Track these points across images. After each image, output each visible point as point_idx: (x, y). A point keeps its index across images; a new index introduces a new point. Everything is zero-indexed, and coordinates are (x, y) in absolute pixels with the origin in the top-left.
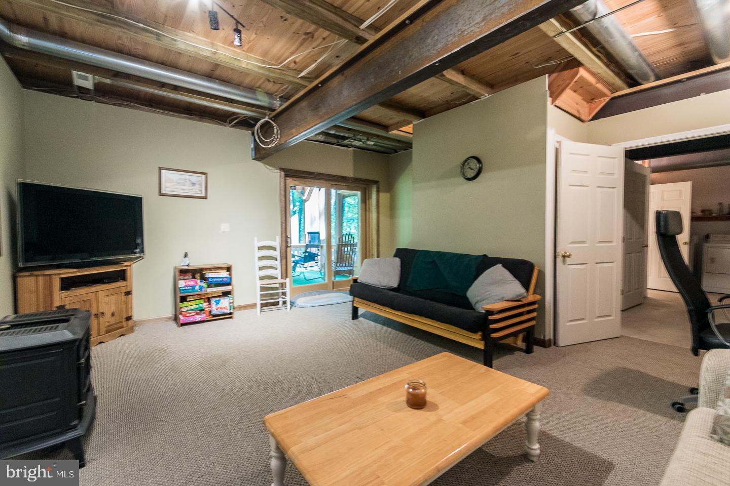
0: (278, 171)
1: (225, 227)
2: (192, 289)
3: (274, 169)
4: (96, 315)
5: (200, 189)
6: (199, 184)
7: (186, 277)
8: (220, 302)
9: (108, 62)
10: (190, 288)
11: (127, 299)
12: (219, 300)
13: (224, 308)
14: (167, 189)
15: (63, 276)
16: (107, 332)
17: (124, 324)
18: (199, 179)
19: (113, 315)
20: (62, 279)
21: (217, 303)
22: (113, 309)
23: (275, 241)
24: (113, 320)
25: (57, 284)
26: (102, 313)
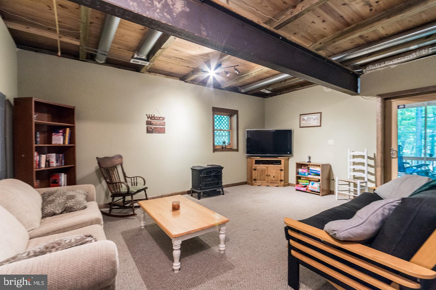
0: (376, 98)
1: (331, 142)
2: (304, 174)
3: (371, 97)
4: (267, 175)
5: (318, 122)
6: (317, 119)
7: (305, 168)
8: (314, 184)
9: (261, 85)
10: (303, 173)
11: (281, 172)
12: (314, 183)
13: (315, 188)
14: (303, 124)
15: (256, 159)
16: (271, 183)
17: (279, 182)
18: (317, 116)
19: (274, 177)
20: (256, 160)
21: (312, 185)
22: (274, 175)
23: (364, 152)
24: (274, 179)
25: (254, 162)
26: (269, 175)
